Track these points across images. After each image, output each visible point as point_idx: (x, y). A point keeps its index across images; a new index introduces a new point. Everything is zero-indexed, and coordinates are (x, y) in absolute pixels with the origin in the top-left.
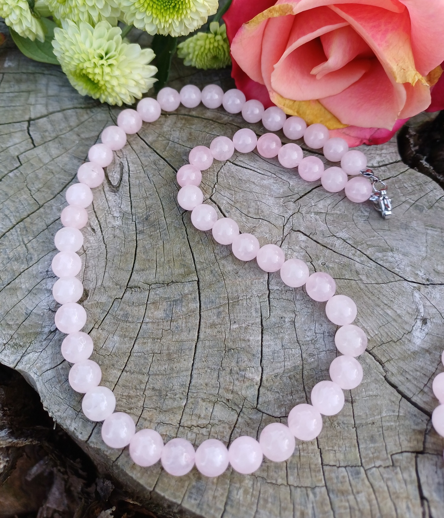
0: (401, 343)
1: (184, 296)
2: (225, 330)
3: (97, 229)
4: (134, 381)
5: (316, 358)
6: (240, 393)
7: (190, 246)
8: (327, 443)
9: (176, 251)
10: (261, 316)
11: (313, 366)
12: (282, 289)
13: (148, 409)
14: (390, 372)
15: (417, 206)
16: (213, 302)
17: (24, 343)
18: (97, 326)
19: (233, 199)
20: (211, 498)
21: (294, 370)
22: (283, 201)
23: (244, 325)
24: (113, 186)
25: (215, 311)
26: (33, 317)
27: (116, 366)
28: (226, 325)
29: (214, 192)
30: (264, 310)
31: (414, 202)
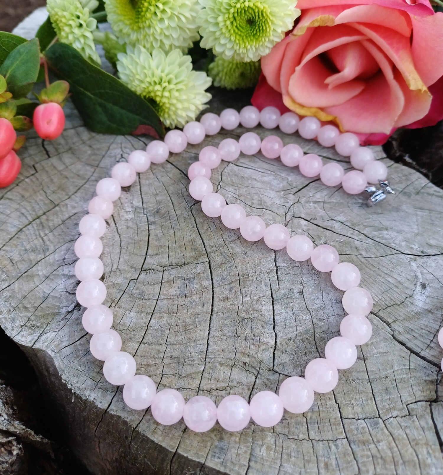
0: (404, 306)
1: (196, 275)
2: (238, 302)
3: (111, 222)
4: (152, 351)
5: (326, 321)
6: (256, 356)
7: (199, 233)
8: (344, 398)
9: (187, 238)
10: (271, 289)
11: (324, 329)
12: (288, 266)
13: (167, 376)
14: (397, 332)
15: (405, 193)
16: (224, 279)
17: (42, 323)
18: (113, 305)
19: (237, 193)
20: (234, 456)
21: (306, 334)
22: (284, 194)
23: (255, 298)
25: (227, 287)
26: (51, 299)
27: (133, 339)
28: (238, 298)
29: (219, 188)
30: (273, 284)
31: (401, 190)
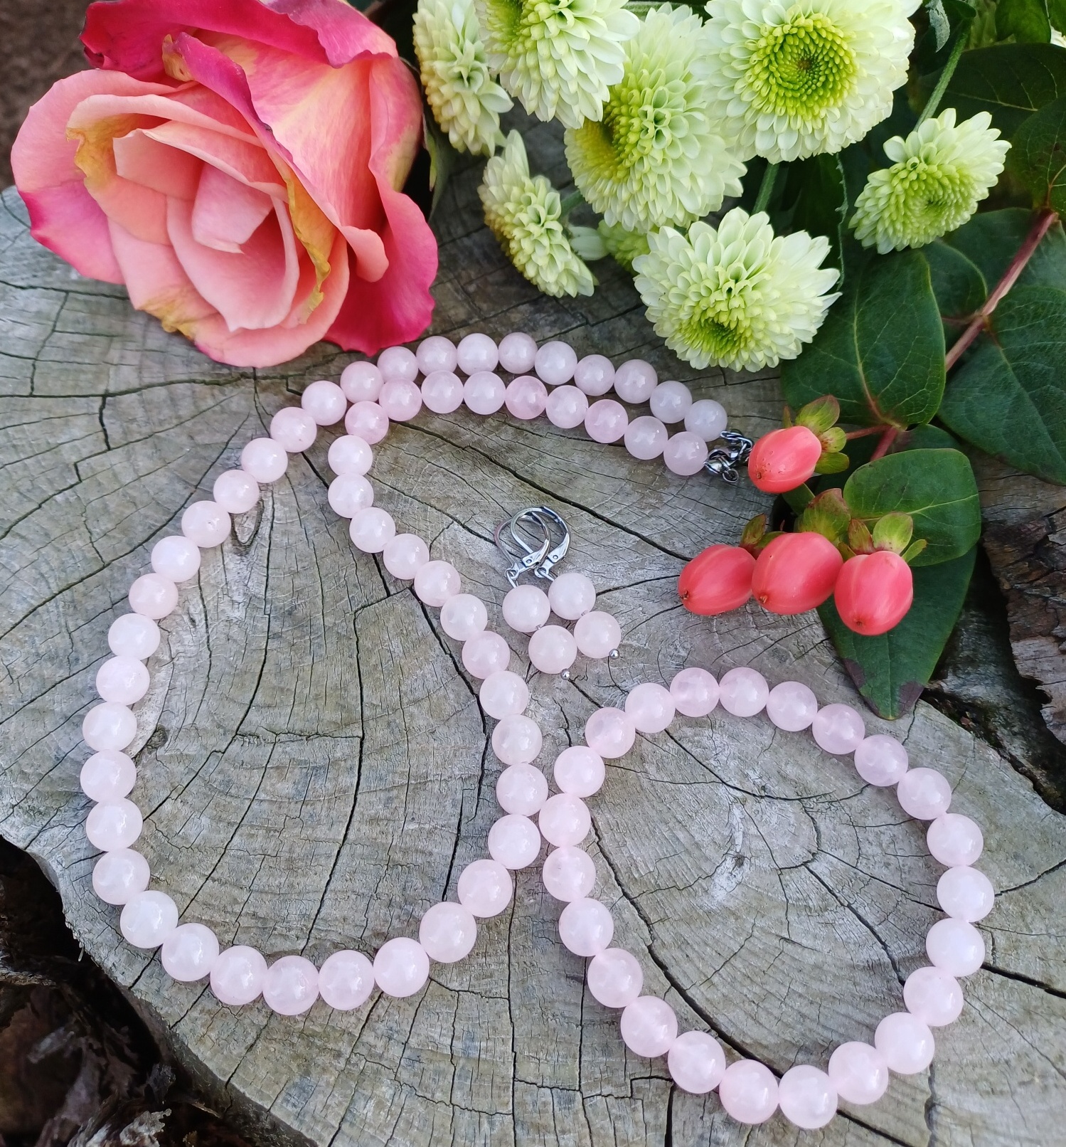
0: (690, 894)
1: (333, 763)
2: (394, 830)
3: (200, 621)
4: (224, 897)
5: (539, 899)
7: (359, 672)
8: (529, 1045)
9: (334, 679)
10: (461, 815)
11: (531, 911)
14: (659, 941)
15: (776, 650)
16: (381, 779)
17: (47, 808)
18: (174, 795)
20: (320, 1107)
23: (427, 826)
24: (240, 544)
25: (382, 795)
26: (68, 765)
27: (197, 868)
28: (396, 822)
30: (467, 804)
31: (772, 642)
